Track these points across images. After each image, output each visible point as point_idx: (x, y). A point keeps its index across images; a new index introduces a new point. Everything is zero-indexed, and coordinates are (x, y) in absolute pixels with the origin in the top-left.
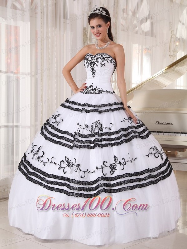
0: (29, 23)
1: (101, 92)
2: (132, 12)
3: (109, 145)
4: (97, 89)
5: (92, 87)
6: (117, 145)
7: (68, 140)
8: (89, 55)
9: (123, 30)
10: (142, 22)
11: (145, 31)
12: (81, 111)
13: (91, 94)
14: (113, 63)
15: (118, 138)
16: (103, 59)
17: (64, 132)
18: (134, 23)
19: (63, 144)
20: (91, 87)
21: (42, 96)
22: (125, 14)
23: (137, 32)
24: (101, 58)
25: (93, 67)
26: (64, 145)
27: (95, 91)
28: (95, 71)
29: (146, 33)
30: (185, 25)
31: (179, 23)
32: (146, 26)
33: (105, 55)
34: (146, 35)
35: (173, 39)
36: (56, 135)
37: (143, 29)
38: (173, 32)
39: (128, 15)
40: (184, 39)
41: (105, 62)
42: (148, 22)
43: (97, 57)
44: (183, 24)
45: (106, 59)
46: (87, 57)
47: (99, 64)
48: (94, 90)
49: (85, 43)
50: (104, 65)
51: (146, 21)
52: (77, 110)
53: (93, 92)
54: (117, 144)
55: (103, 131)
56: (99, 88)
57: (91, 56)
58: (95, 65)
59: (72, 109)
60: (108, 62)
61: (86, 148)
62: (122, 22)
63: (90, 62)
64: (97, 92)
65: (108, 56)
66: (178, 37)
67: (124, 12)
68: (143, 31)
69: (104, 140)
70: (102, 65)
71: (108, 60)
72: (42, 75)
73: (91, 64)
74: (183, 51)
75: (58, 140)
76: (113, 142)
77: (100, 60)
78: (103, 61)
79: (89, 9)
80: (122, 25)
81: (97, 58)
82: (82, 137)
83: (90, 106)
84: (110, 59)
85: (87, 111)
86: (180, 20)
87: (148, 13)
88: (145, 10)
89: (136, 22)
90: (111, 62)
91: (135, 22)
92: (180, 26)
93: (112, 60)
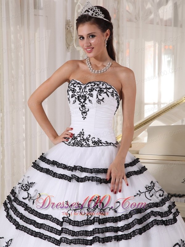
1: (97, 143)
3: (113, 240)
4: (90, 139)
5: (82, 136)
6: (126, 239)
7: (51, 230)
8: (75, 83)
9: (130, 20)
11: (165, 19)
12: (69, 179)
13: (81, 147)
14: (115, 97)
15: (128, 227)
16: (101, 91)
17: (44, 216)
18: (147, 8)
19: (45, 237)
20: (80, 134)
23: (152, 22)
24: (97, 89)
25: (84, 104)
26: (47, 238)
27: (88, 143)
28: (87, 110)
29: (166, 21)
33: (103, 85)
36: (33, 221)
37: (161, 17)
41: (104, 95)
43: (90, 87)
45: (105, 91)
46: (72, 87)
47: (94, 99)
48: (87, 141)
49: (69, 45)
50: (102, 100)
52: (62, 177)
53: (85, 144)
54: (126, 237)
55: (105, 215)
56: (94, 138)
57: (79, 86)
58: (87, 100)
59: (55, 175)
60: (108, 96)
61: (80, 244)
63: (77, 95)
64: (91, 144)
65: (108, 87)
68: (162, 20)
69: (107, 230)
70: (99, 101)
71: (108, 93)
73: (80, 98)
75: (37, 230)
76: (120, 233)
77: (95, 93)
78: (100, 95)
80: (127, 11)
81: (89, 89)
82: (73, 224)
83: (83, 170)
84: (111, 90)
85: (79, 180)
89: (150, 6)
90: (112, 95)
93: (114, 92)
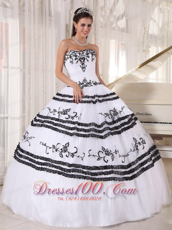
0: (18, 20)
1: (96, 84)
2: (109, 10)
9: (102, 27)
10: (118, 19)
11: (121, 27)
21: (29, 89)
22: (103, 12)
24: (91, 53)
28: (85, 66)
29: (122, 29)
30: (156, 22)
31: (151, 20)
32: (122, 23)
34: (122, 32)
35: (146, 36)
37: (119, 26)
38: (146, 28)
39: (106, 12)
40: (156, 35)
42: (124, 19)
44: (155, 21)
45: (94, 54)
46: (74, 54)
47: (90, 59)
51: (122, 18)
56: (93, 81)
62: (101, 19)
64: (93, 85)
66: (150, 34)
67: (102, 10)
68: (119, 28)
72: (29, 69)
74: (155, 47)
79: (71, 7)
86: (152, 17)
87: (124, 11)
88: (120, 8)
91: (112, 19)
92: (151, 23)
